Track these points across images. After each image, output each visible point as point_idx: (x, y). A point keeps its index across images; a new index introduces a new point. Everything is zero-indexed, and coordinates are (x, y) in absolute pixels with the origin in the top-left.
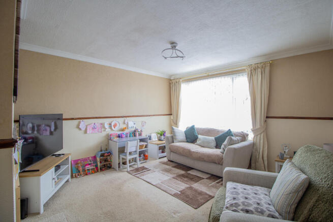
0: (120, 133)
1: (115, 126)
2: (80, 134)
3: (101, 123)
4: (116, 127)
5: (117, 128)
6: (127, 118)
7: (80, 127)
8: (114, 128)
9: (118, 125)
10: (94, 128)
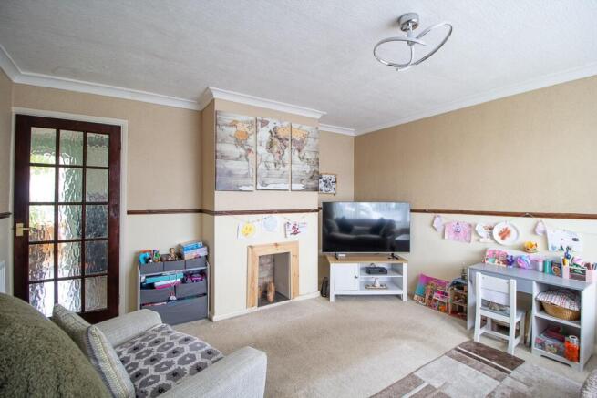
0: (515, 254)
1: (504, 234)
2: (436, 236)
3: (470, 222)
4: (507, 238)
5: (509, 241)
6: (544, 220)
7: (435, 225)
8: (503, 238)
9: (513, 233)
10: (457, 232)
